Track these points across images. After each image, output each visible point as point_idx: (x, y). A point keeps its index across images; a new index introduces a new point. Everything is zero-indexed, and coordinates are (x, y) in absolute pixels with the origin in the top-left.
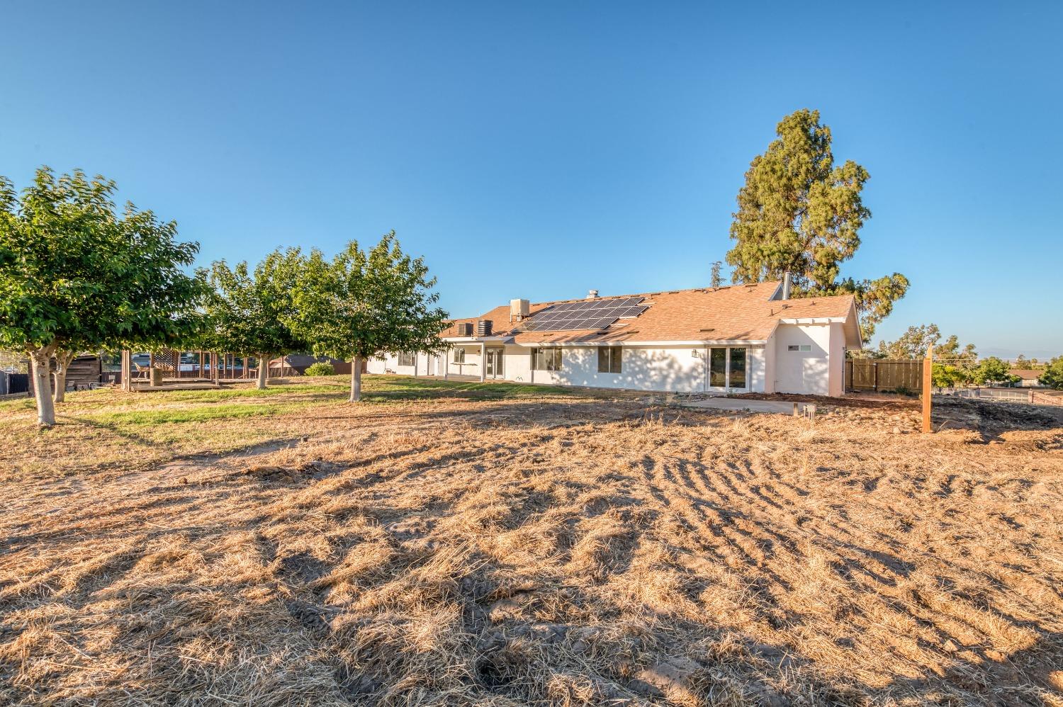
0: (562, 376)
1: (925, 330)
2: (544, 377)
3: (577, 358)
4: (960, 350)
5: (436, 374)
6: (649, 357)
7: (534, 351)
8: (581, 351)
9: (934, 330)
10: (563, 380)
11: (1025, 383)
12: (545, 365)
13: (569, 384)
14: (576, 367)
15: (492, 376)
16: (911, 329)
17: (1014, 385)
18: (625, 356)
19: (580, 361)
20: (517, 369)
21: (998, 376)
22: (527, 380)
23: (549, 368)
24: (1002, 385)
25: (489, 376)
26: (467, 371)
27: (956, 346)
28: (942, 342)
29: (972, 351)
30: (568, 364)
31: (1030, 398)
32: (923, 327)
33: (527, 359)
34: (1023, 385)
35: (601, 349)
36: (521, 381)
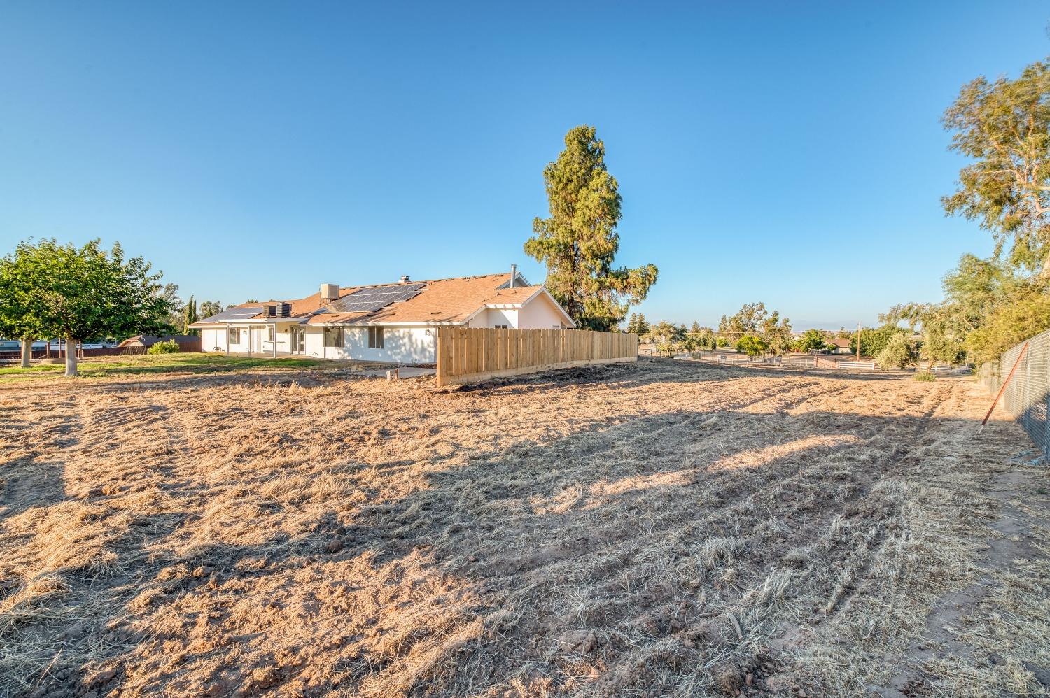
0: (345, 352)
1: (755, 307)
2: (333, 353)
3: (355, 336)
4: (780, 324)
5: (256, 352)
6: (402, 335)
7: (326, 330)
8: (357, 330)
9: (762, 307)
10: (346, 355)
11: (841, 351)
12: (334, 343)
13: (350, 358)
14: (354, 343)
15: (297, 352)
16: (745, 306)
17: (830, 353)
18: (386, 335)
19: (357, 338)
20: (315, 346)
21: (818, 344)
22: (321, 356)
23: (337, 345)
24: (821, 352)
25: (295, 353)
26: (280, 348)
27: (777, 320)
28: (768, 317)
29: (788, 324)
30: (349, 341)
31: (815, 363)
32: (753, 305)
33: (320, 337)
34: (840, 352)
35: (371, 329)
36: (317, 357)
